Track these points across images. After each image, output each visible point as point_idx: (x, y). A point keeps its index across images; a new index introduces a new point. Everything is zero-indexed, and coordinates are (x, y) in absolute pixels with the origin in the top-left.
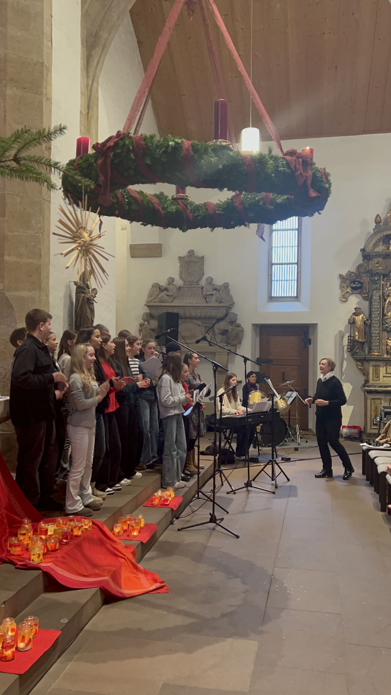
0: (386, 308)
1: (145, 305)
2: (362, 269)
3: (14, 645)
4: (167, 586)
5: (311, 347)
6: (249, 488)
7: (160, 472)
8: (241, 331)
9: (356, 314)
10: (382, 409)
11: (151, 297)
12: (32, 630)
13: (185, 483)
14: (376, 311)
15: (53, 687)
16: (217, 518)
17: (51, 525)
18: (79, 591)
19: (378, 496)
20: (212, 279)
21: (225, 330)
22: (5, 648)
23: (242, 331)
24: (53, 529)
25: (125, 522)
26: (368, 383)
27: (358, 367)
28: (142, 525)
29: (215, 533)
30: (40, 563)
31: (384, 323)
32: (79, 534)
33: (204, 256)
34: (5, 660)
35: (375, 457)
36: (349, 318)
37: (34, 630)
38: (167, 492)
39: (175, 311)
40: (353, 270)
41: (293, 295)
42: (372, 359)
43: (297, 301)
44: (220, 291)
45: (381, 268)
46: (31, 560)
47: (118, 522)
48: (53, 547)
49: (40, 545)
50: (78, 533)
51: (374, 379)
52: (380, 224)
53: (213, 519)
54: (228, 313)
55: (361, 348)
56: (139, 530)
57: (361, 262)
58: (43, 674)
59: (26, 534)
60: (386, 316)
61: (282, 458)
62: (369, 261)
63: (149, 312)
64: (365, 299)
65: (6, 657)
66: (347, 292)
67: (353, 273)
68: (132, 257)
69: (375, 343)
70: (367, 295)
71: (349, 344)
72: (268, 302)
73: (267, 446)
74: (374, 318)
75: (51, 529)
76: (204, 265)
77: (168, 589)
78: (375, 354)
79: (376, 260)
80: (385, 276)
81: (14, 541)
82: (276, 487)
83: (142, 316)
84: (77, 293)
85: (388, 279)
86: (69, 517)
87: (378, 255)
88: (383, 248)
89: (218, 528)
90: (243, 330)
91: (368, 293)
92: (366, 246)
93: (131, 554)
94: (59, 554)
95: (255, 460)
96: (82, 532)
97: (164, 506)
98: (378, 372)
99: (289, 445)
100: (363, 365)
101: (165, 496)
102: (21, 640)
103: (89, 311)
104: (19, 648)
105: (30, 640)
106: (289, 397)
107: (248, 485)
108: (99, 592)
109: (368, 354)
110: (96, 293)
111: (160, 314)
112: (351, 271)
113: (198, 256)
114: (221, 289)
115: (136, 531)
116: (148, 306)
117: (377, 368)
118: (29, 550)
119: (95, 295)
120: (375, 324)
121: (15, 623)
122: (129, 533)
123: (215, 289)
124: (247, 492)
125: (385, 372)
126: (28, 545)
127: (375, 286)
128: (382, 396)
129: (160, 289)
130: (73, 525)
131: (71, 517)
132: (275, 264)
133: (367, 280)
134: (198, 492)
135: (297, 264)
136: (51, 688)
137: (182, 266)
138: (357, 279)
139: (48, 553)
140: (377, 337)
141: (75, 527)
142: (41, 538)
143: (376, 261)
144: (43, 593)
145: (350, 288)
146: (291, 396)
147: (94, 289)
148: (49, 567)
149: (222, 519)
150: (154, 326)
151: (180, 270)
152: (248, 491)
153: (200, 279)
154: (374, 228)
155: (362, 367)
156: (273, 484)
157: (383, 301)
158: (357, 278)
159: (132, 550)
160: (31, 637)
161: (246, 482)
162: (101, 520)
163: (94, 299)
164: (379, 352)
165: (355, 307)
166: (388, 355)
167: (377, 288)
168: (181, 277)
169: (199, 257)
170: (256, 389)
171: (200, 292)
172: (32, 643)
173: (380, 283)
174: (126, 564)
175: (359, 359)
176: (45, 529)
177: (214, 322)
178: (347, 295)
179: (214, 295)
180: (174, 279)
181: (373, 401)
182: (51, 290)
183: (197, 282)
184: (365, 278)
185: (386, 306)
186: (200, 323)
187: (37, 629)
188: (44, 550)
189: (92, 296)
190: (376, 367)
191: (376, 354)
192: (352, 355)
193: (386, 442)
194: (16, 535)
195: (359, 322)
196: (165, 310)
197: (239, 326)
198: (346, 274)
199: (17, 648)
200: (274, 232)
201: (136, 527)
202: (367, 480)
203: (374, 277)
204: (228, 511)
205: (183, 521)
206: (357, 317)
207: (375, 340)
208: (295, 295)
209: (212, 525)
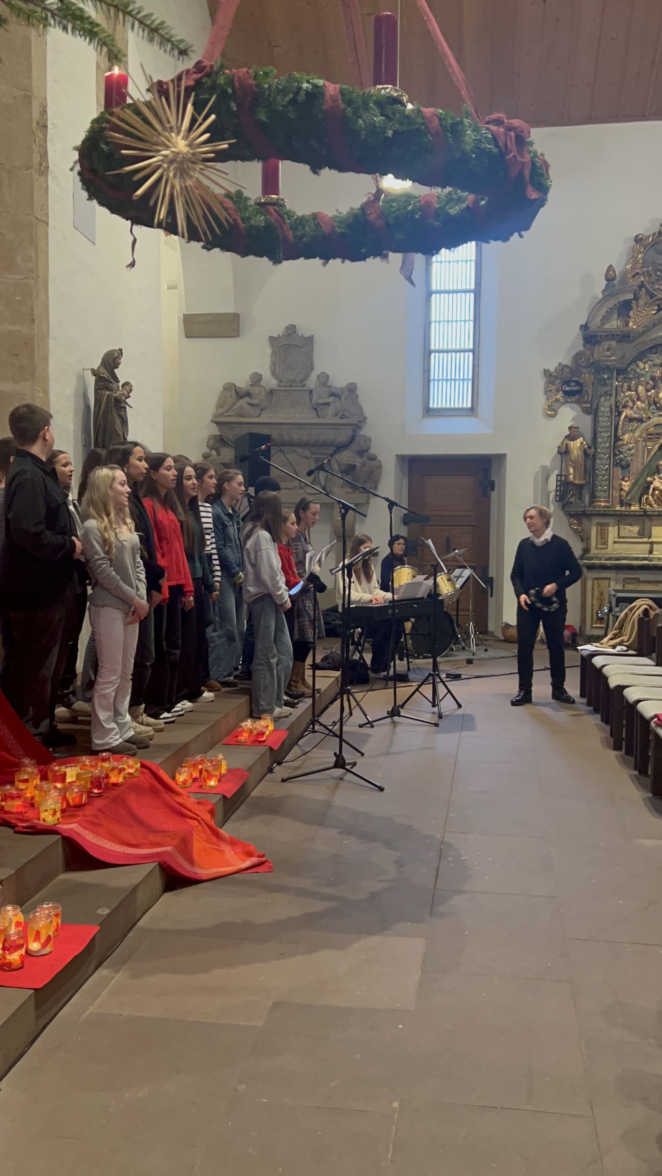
0: (620, 427)
1: (212, 421)
2: (583, 360)
3: (23, 945)
4: (270, 863)
5: (494, 495)
6: (396, 718)
7: (248, 692)
8: (378, 468)
9: (571, 437)
10: (613, 593)
11: (221, 407)
12: (51, 922)
13: (289, 710)
14: (604, 432)
15: (90, 1011)
16: (347, 762)
17: (71, 767)
18: (125, 868)
19: (608, 728)
20: (328, 377)
21: (351, 465)
22: (8, 950)
23: (380, 467)
24: (74, 773)
25: (195, 765)
26: (588, 553)
27: (571, 528)
28: (223, 772)
29: (343, 784)
30: (57, 824)
31: (618, 453)
32: (120, 781)
33: (313, 336)
34: (8, 969)
35: (604, 666)
36: (559, 443)
37: (54, 924)
38: (261, 721)
39: (265, 431)
40: (568, 361)
41: (465, 406)
42: (596, 512)
43: (471, 416)
44: (342, 398)
45: (613, 358)
46: (42, 820)
47: (183, 765)
48: (77, 799)
49: (55, 796)
50: (118, 780)
51: (599, 546)
52: (615, 282)
53: (340, 763)
54: (356, 436)
55: (578, 495)
56: (218, 778)
57: (582, 348)
58: (72, 992)
59: (30, 780)
60: (621, 440)
61: (447, 674)
62: (594, 345)
63: (219, 434)
64: (586, 411)
65: (9, 964)
66: (556, 399)
67: (566, 366)
68: (187, 336)
69: (601, 486)
70: (589, 405)
71: (558, 488)
72: (423, 417)
73: (421, 657)
74: (601, 443)
75: (71, 773)
76: (314, 353)
77: (270, 867)
78: (601, 505)
79: (605, 345)
80: (620, 372)
81: (10, 789)
82: (440, 717)
83: (207, 440)
84: (97, 390)
85: (624, 378)
86: (100, 754)
87: (610, 336)
88: (619, 323)
89: (349, 776)
90: (381, 465)
91: (591, 403)
92: (590, 319)
93: (207, 813)
94: (89, 811)
95: (402, 678)
96: (124, 778)
97: (257, 744)
98: (606, 535)
99: (458, 655)
100: (580, 524)
101: (258, 727)
102: (32, 939)
103: (118, 422)
104: (31, 951)
105: (49, 938)
106: (458, 577)
107: (394, 712)
108: (158, 870)
109: (589, 505)
110: (131, 391)
111: (238, 436)
112: (564, 364)
113: (302, 335)
114: (343, 393)
115: (213, 779)
116: (218, 423)
117: (603, 528)
118: (36, 805)
119: (128, 394)
120: (603, 453)
121: (20, 913)
122: (203, 783)
123: (332, 395)
124: (393, 725)
125: (616, 535)
126: (33, 798)
127: (603, 389)
128: (611, 574)
129: (237, 393)
130: (109, 767)
131: (104, 754)
132: (435, 351)
133: (590, 378)
134: (313, 722)
135: (473, 351)
136: (88, 1012)
137: (275, 353)
138: (572, 378)
139: (69, 810)
140: (606, 475)
141: (113, 769)
142: (55, 787)
143: (606, 347)
144: (63, 872)
145: (561, 392)
146: (462, 575)
147: (126, 384)
148: (72, 830)
149: (354, 764)
150: (227, 458)
151: (272, 361)
152: (393, 722)
153: (308, 376)
154: (604, 288)
155: (580, 528)
156: (434, 713)
157: (615, 415)
158: (573, 375)
159: (209, 807)
160: (51, 933)
161: (390, 710)
162: (155, 762)
163: (127, 400)
164: (608, 502)
165: (569, 426)
166: (622, 506)
167: (606, 392)
168: (273, 373)
169: (305, 338)
170: (403, 563)
171: (308, 400)
172: (51, 943)
173: (612, 384)
174: (200, 829)
175: (573, 513)
176: (61, 773)
177: (331, 451)
178: (555, 406)
179: (331, 405)
180: (261, 375)
181: (596, 582)
182: (51, 383)
183: (301, 382)
184: (587, 376)
185: (621, 423)
186: (307, 452)
187: (59, 923)
188: (62, 803)
189: (123, 395)
190: (601, 526)
191: (603, 504)
192: (563, 507)
193: (621, 644)
194: (12, 783)
195: (575, 451)
196: (246, 430)
197: (373, 458)
198: (556, 369)
199: (27, 952)
200: (434, 296)
201: (213, 773)
202: (589, 704)
203: (602, 373)
204: (363, 751)
205: (289, 768)
206: (572, 442)
207: (602, 480)
208: (469, 405)
209: (339, 772)
